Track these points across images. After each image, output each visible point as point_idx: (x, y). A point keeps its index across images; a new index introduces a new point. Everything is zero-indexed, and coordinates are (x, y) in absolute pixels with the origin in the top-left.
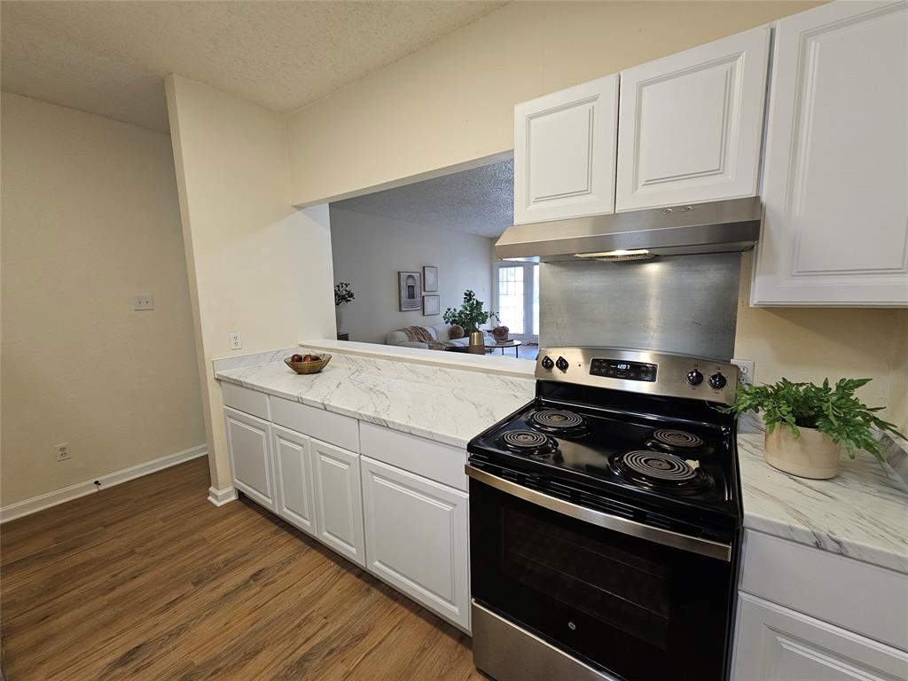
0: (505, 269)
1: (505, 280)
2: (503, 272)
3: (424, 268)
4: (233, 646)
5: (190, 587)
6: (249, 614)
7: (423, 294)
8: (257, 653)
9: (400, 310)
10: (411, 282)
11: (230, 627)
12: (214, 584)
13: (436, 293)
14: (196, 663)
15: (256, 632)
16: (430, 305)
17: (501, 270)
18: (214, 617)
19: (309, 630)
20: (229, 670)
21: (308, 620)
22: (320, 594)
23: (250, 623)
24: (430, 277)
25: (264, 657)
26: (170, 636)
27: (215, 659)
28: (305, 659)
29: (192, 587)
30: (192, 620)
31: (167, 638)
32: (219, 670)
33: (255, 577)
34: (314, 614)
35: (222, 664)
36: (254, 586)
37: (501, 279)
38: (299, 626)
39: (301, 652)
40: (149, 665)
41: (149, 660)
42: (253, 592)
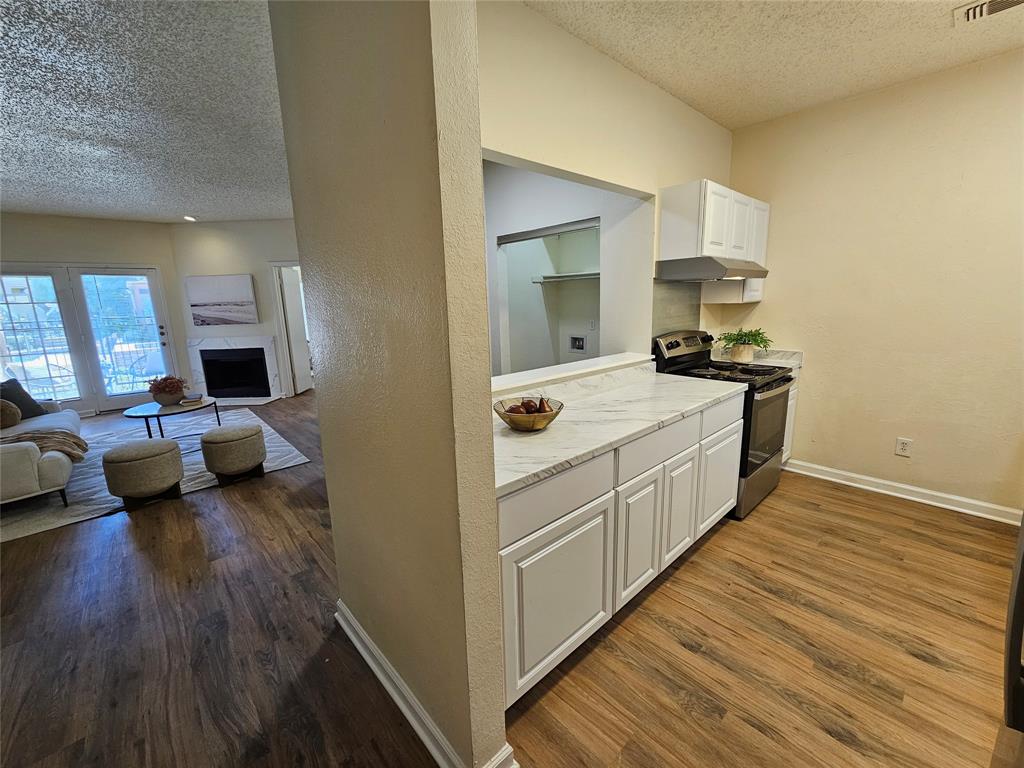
4: (783, 640)
5: (730, 717)
6: (746, 638)
8: (780, 621)
11: (765, 649)
12: (718, 690)
14: (812, 663)
15: (762, 627)
18: (762, 669)
19: (744, 592)
20: (804, 635)
21: (736, 595)
22: (705, 592)
23: (754, 634)
25: (781, 615)
26: (800, 703)
27: (802, 650)
28: (770, 591)
29: (729, 714)
30: (774, 690)
31: (805, 706)
32: (808, 643)
33: (693, 648)
34: (729, 592)
35: (802, 642)
36: (709, 645)
38: (743, 599)
39: (765, 594)
40: (838, 707)
41: (835, 710)
42: (717, 643)
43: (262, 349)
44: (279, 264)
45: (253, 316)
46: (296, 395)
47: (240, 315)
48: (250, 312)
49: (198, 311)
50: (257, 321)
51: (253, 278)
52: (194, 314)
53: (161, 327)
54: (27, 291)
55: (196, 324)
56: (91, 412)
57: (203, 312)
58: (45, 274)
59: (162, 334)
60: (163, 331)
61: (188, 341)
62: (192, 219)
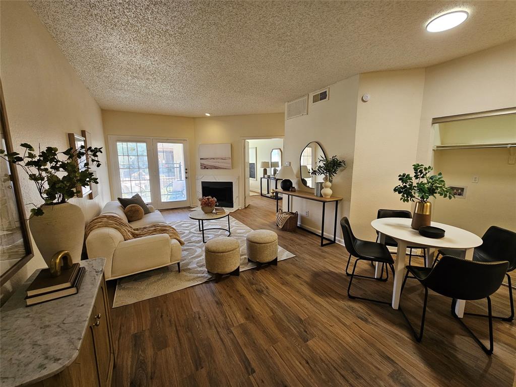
0: (121, 143)
3: (83, 132)
17: (118, 144)
43: (232, 182)
44: (245, 138)
45: (230, 165)
46: (245, 208)
47: (223, 164)
48: (227, 163)
49: (203, 162)
50: (231, 168)
51: (232, 145)
52: (201, 163)
53: (186, 169)
54: (136, 150)
55: (202, 168)
57: (205, 162)
58: (144, 142)
59: (186, 173)
60: (187, 171)
61: (197, 176)
62: (208, 115)
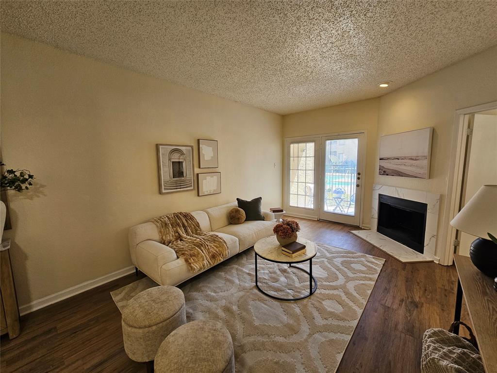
0: (296, 145)
1: (296, 155)
2: (294, 147)
3: (198, 140)
7: (197, 170)
9: (160, 193)
10: (176, 158)
13: (217, 170)
16: (208, 184)
17: (292, 146)
24: (207, 152)
37: (292, 154)
43: (427, 204)
45: (425, 171)
47: (411, 169)
49: (383, 163)
50: (427, 176)
51: (433, 129)
52: (380, 166)
53: (359, 174)
55: (380, 174)
56: (315, 218)
57: (386, 165)
58: (313, 142)
59: (358, 178)
60: (360, 176)
61: (373, 186)
